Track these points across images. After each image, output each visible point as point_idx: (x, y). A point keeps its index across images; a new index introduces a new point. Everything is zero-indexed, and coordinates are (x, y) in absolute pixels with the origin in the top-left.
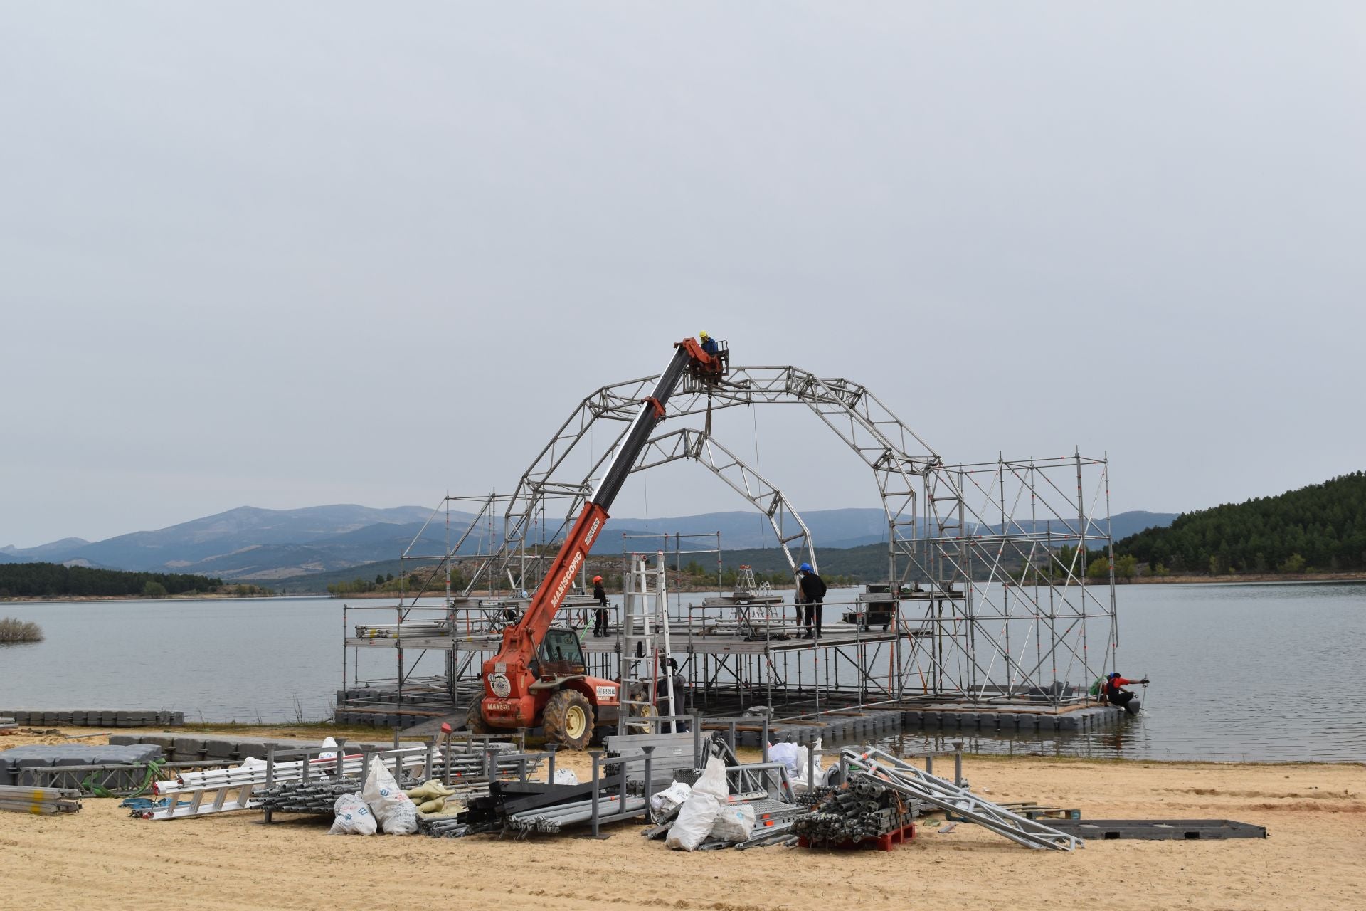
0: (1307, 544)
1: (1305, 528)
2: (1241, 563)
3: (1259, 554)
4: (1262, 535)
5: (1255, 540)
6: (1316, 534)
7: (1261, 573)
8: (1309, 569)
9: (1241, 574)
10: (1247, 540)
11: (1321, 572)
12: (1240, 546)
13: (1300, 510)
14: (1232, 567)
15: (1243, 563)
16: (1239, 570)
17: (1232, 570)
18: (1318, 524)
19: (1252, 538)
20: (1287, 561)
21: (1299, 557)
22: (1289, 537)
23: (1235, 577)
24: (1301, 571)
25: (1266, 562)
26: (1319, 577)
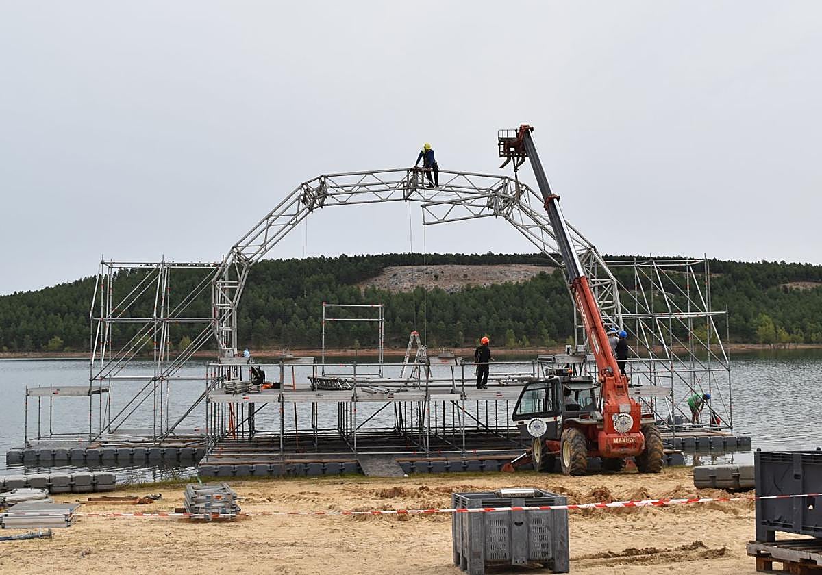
0: (65, 329)
1: (62, 316)
2: (12, 343)
3: (28, 336)
4: (28, 321)
5: (23, 325)
6: (72, 322)
7: (28, 351)
8: (66, 348)
9: (12, 352)
10: (17, 323)
11: (74, 351)
12: (12, 329)
13: (58, 303)
14: (5, 345)
15: (14, 343)
16: (11, 349)
17: (5, 348)
18: (73, 314)
19: (21, 324)
20: (49, 341)
21: (59, 339)
22: (51, 323)
23: (7, 354)
24: (60, 350)
25: (33, 343)
26: (73, 355)
